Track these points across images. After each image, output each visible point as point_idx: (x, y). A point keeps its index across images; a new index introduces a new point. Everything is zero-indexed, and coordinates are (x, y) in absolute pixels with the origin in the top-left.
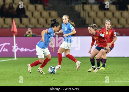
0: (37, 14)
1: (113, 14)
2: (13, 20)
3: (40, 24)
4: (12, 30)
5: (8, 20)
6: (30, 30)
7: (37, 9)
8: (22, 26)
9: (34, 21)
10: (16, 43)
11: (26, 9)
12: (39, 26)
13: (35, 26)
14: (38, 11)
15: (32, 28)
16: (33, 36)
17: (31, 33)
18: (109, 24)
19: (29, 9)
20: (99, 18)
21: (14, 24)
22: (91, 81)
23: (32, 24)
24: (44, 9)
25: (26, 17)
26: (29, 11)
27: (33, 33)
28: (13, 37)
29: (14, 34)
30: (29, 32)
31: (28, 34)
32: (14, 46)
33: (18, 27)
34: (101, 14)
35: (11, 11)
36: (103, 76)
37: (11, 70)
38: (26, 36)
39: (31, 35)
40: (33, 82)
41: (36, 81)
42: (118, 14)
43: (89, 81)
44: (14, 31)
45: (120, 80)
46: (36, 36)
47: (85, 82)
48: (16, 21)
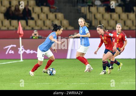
0: (43, 16)
1: (119, 16)
2: (19, 22)
3: (46, 26)
4: (18, 32)
5: (14, 22)
6: (36, 32)
7: (43, 11)
8: (28, 28)
9: (40, 23)
10: (22, 45)
11: (32, 11)
12: (45, 28)
13: (41, 28)
14: (44, 13)
15: (38, 30)
16: (39, 38)
17: (37, 35)
18: (119, 27)
19: (35, 11)
20: (105, 20)
21: (20, 26)
22: (97, 82)
23: (38, 26)
24: (51, 11)
25: (32, 19)
26: (35, 13)
27: (39, 35)
28: (19, 39)
29: (20, 36)
30: (36, 34)
31: (34, 36)
32: (20, 47)
33: (24, 30)
34: (107, 16)
35: (17, 13)
36: (110, 77)
37: (17, 72)
38: (32, 38)
39: (37, 37)
40: (39, 84)
41: (42, 82)
42: (124, 16)
43: (95, 82)
44: (20, 33)
45: (127, 81)
46: (43, 38)
47: (91, 83)
48: (22, 23)
